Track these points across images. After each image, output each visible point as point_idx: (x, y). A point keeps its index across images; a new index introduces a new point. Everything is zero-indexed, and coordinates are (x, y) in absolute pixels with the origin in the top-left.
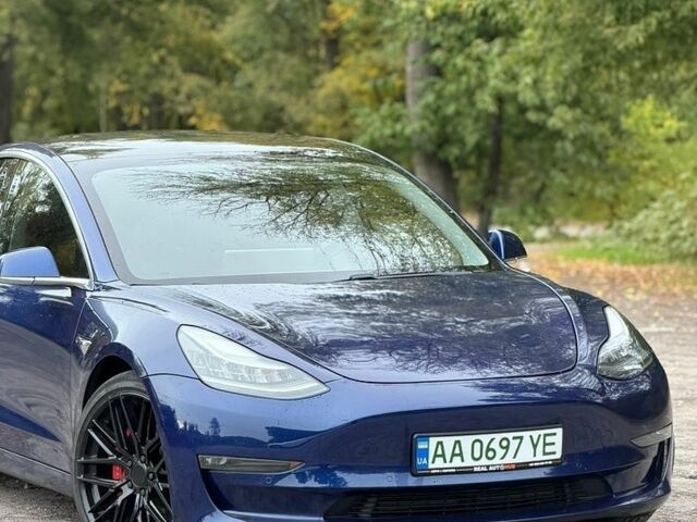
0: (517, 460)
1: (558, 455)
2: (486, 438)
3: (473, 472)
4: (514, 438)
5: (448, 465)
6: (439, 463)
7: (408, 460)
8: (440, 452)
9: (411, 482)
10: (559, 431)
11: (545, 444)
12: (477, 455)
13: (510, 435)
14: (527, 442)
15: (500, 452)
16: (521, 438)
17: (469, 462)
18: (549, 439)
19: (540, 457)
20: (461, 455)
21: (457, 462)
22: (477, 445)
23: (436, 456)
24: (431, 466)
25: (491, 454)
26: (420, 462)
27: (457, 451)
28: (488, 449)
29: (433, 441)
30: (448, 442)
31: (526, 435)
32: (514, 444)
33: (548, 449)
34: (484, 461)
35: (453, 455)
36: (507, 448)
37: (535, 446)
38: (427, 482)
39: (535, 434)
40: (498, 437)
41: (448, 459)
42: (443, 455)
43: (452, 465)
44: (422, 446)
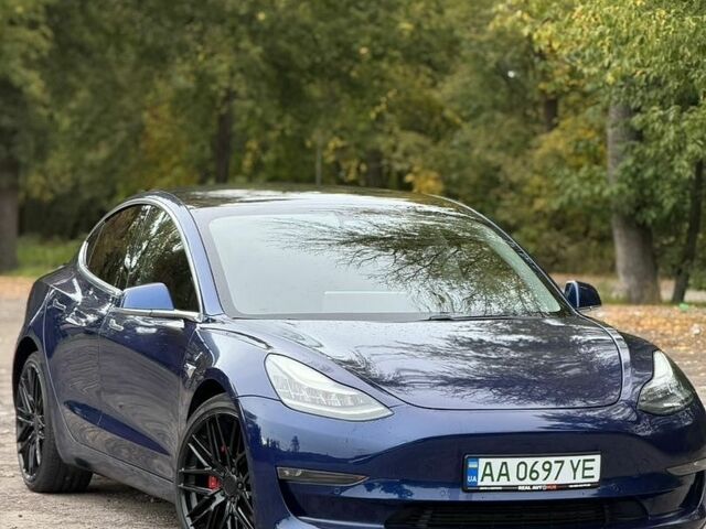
0: (558, 482)
1: (596, 479)
2: (530, 461)
3: (517, 490)
4: (556, 462)
5: (495, 483)
6: (487, 481)
7: (459, 478)
8: (488, 472)
9: (462, 497)
10: (598, 458)
11: (584, 469)
12: (522, 475)
13: (552, 460)
14: (567, 467)
15: (543, 474)
16: (562, 462)
17: (514, 481)
18: (588, 465)
19: (579, 479)
20: (507, 475)
21: (503, 481)
22: (522, 467)
23: (485, 475)
24: (479, 484)
25: (534, 475)
26: (470, 479)
27: (504, 471)
28: (532, 471)
29: (483, 462)
30: (496, 463)
31: (567, 459)
32: (556, 467)
33: (587, 473)
34: (528, 481)
35: (500, 475)
36: (549, 470)
37: (575, 470)
38: (476, 497)
39: (575, 459)
40: (542, 460)
42: (491, 475)
43: (498, 484)
44: (472, 465)
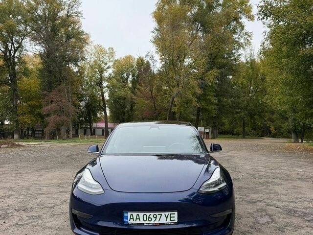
0: (160, 222)
1: (176, 221)
2: (148, 214)
3: (143, 225)
4: (158, 214)
5: (135, 222)
6: (132, 221)
7: (120, 218)
8: (132, 217)
10: (176, 213)
11: (171, 217)
12: (145, 219)
13: (157, 214)
14: (163, 216)
15: (154, 219)
16: (161, 215)
17: (142, 221)
18: (172, 216)
19: (169, 221)
20: (139, 219)
21: (138, 221)
22: (145, 216)
23: (130, 219)
24: (129, 222)
25: (150, 219)
26: (125, 220)
27: (138, 218)
28: (149, 218)
29: (129, 214)
30: (135, 214)
31: (163, 214)
32: (159, 217)
33: (172, 219)
34: (148, 222)
35: (137, 219)
36: (156, 218)
37: (167, 218)
39: (167, 214)
40: (153, 214)
41: (135, 220)
42: (133, 219)
44: (125, 215)
